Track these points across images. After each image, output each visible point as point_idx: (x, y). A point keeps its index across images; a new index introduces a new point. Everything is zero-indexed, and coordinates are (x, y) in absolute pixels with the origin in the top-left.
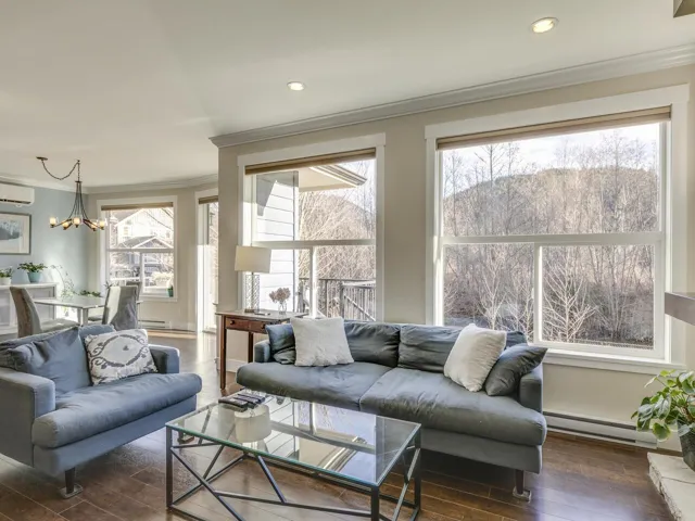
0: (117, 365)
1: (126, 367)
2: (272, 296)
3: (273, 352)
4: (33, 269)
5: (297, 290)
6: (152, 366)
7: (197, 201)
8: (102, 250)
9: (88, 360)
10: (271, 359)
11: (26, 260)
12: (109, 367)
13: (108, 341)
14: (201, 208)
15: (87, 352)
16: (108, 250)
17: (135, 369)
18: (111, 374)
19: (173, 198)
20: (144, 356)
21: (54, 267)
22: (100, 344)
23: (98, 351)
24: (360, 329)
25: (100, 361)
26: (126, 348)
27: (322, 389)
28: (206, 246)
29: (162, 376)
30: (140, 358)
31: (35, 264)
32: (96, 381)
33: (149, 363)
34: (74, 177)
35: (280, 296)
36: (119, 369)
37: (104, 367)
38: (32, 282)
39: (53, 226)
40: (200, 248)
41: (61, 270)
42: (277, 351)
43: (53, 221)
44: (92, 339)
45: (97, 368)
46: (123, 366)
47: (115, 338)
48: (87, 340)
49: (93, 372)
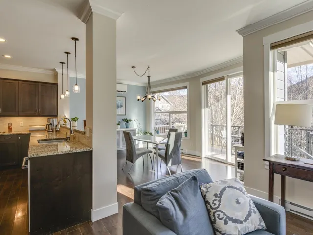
0: (236, 221)
1: (244, 224)
4: (127, 121)
6: (263, 224)
7: (201, 84)
8: (152, 112)
9: (208, 211)
11: (124, 117)
12: (230, 223)
13: (222, 192)
14: (204, 87)
15: (206, 202)
16: (155, 112)
18: (233, 230)
19: (187, 84)
20: (255, 212)
21: (134, 121)
22: (216, 195)
23: (217, 203)
25: (221, 216)
26: (238, 202)
28: (206, 109)
30: (253, 214)
31: (128, 119)
33: (260, 221)
34: (147, 75)
36: (239, 225)
37: (226, 223)
38: (127, 127)
39: (139, 100)
40: (203, 110)
41: (137, 122)
43: (139, 98)
44: (208, 188)
45: (220, 224)
46: (241, 222)
47: (224, 189)
48: (203, 188)
49: (216, 226)
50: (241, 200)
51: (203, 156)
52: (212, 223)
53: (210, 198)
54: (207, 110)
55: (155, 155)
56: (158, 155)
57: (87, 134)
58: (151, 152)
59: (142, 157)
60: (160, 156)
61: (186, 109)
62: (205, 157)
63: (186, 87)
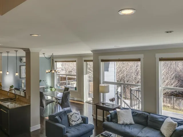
0: (75, 121)
1: (77, 122)
2: (110, 100)
3: (112, 119)
5: (116, 93)
6: (82, 122)
7: (83, 61)
9: (68, 120)
10: (111, 121)
13: (72, 115)
14: (85, 63)
15: (68, 117)
17: (78, 122)
18: (74, 123)
19: (76, 59)
20: (80, 119)
22: (71, 116)
23: (71, 117)
24: (136, 113)
25: (71, 120)
26: (76, 117)
27: (125, 132)
29: (85, 124)
32: (71, 125)
33: (81, 121)
35: (112, 100)
36: (75, 122)
37: (72, 122)
39: (47, 73)
40: (85, 76)
42: (113, 119)
44: (69, 114)
45: (71, 122)
46: (76, 121)
47: (73, 114)
48: (68, 114)
49: (70, 123)
50: (77, 116)
51: (85, 101)
52: (69, 122)
53: (69, 116)
54: (87, 75)
55: (56, 103)
56: (57, 103)
57: (27, 98)
58: (54, 101)
59: (49, 104)
60: (59, 103)
61: (75, 74)
62: (86, 102)
63: (75, 61)
